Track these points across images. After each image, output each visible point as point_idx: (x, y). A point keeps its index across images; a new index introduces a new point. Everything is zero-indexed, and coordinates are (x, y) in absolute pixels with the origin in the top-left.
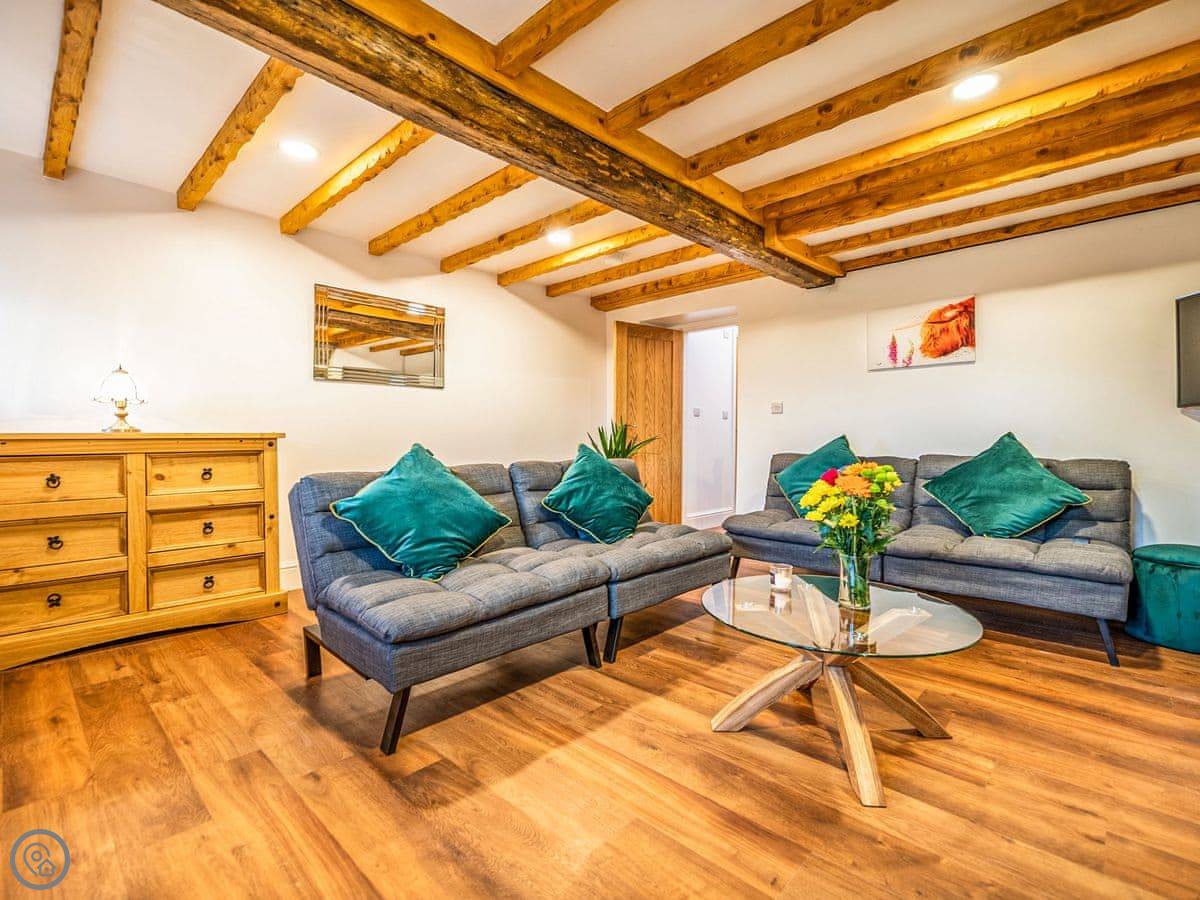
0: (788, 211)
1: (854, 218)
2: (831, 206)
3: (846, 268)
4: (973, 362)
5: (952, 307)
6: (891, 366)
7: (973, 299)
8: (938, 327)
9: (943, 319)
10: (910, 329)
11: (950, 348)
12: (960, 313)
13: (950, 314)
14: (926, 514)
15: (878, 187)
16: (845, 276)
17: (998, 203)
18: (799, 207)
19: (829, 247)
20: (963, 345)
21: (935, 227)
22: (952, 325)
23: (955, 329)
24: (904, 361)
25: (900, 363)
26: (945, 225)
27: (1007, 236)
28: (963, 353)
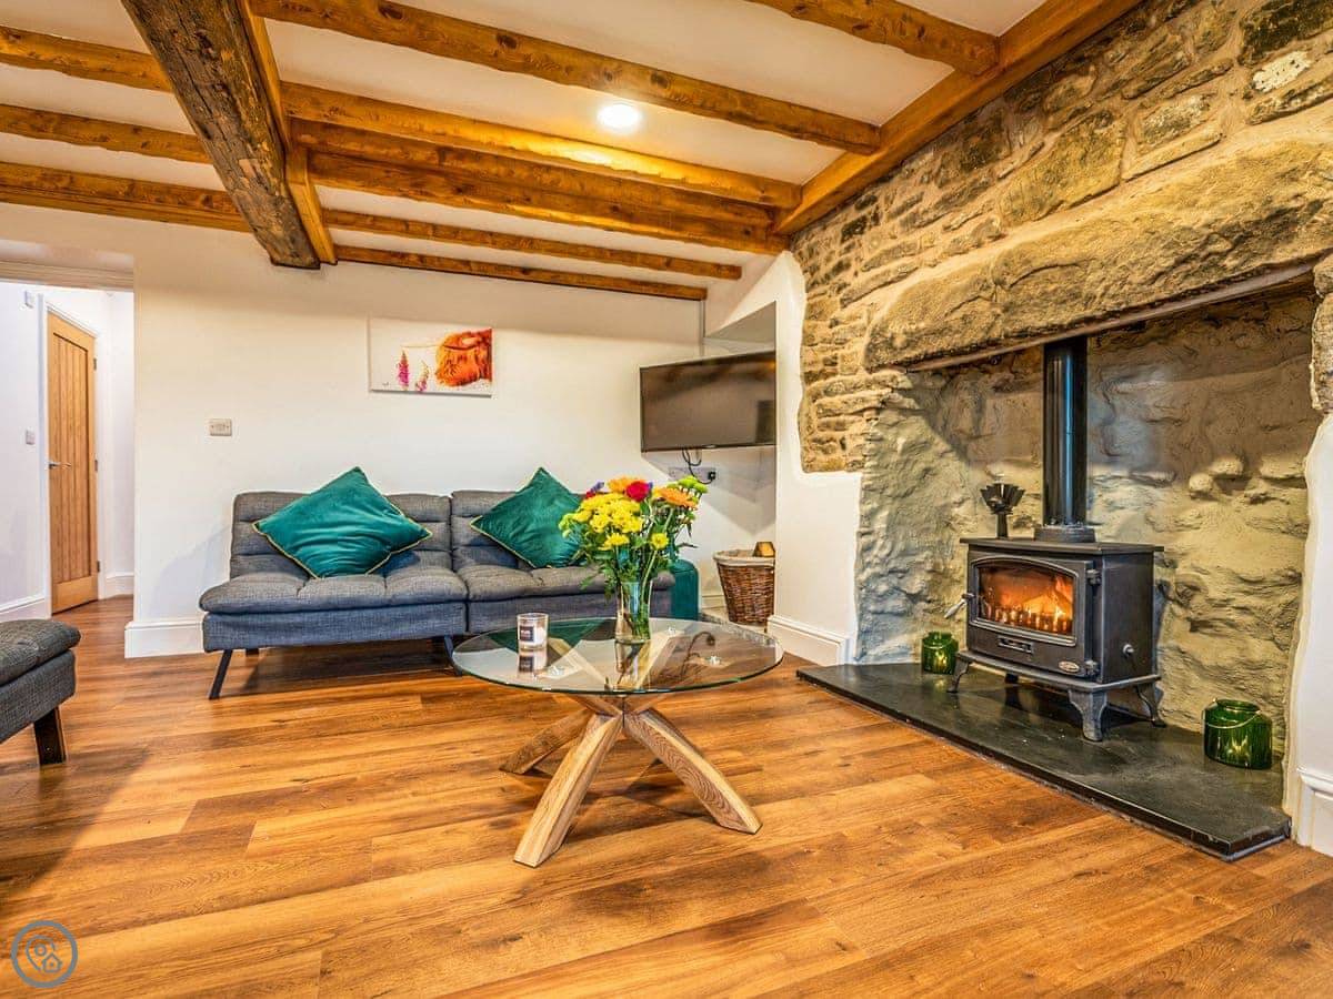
0: (335, 143)
1: (427, 194)
2: (397, 166)
3: (343, 254)
4: (489, 396)
5: (470, 335)
6: (401, 388)
7: (490, 331)
8: (456, 353)
9: (460, 346)
10: (425, 348)
11: (468, 379)
12: (479, 343)
13: (467, 342)
14: (471, 555)
15: (464, 170)
16: (335, 264)
17: (545, 241)
18: (353, 146)
19: (350, 218)
20: (481, 377)
21: (484, 243)
22: (470, 354)
23: (473, 358)
24: (417, 385)
25: (412, 387)
26: (494, 244)
27: (523, 276)
28: (479, 386)
